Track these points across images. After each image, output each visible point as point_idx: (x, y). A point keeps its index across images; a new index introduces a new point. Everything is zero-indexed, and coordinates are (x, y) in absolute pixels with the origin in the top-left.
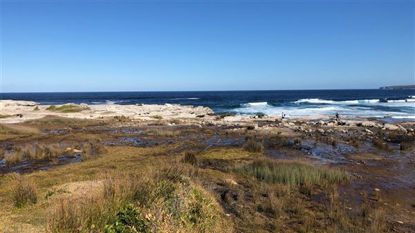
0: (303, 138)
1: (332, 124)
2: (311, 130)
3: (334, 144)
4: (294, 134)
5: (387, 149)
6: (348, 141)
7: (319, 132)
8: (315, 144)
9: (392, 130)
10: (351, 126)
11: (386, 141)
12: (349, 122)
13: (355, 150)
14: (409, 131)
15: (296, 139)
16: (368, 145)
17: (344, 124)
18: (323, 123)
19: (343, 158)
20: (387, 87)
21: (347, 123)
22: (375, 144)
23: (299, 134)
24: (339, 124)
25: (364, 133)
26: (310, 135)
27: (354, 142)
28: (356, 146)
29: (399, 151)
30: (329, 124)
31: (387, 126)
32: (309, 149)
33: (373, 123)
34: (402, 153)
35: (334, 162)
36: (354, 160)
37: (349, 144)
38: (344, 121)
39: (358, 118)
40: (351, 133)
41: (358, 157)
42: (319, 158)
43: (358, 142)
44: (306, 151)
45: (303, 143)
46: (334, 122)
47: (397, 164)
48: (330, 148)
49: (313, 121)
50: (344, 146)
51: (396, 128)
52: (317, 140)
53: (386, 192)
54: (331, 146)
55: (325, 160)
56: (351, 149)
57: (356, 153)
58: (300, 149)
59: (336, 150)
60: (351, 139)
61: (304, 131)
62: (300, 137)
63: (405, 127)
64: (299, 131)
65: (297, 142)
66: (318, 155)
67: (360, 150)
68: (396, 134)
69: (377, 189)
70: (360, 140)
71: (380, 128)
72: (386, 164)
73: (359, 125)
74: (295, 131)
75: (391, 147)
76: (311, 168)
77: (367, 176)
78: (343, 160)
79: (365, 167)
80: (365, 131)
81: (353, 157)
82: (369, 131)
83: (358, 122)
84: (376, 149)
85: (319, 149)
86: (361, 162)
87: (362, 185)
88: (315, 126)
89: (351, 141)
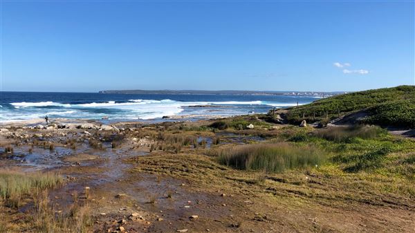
0: (17, 144)
1: (51, 127)
2: (27, 136)
3: (51, 149)
4: (7, 141)
5: (101, 149)
6: (66, 143)
7: (37, 137)
8: (30, 150)
9: (107, 131)
10: (71, 129)
11: (101, 141)
12: (69, 124)
13: (72, 152)
14: (121, 131)
15: (7, 147)
16: (85, 146)
17: (64, 127)
18: (42, 126)
19: (60, 161)
20: (105, 92)
21: (67, 126)
22: (91, 145)
23: (13, 141)
24: (59, 127)
25: (82, 135)
26: (26, 141)
27: (72, 145)
28: (74, 148)
29: (111, 149)
30: (48, 128)
31: (103, 127)
32: (22, 156)
33: (91, 125)
34: (113, 151)
35: (49, 167)
36: (70, 163)
37: (68, 147)
38: (64, 124)
39: (78, 120)
40: (70, 135)
41: (74, 159)
42: (33, 164)
43: (75, 144)
44: (19, 159)
45: (16, 151)
46: (54, 126)
47: (107, 161)
48: (47, 152)
49: (31, 125)
50: (61, 150)
51: (111, 128)
52: (33, 146)
53: (96, 189)
54: (48, 151)
55: (39, 166)
56: (68, 151)
57: (72, 155)
58: (12, 157)
59: (53, 155)
60: (69, 142)
61: (19, 138)
62: (12, 144)
63: (118, 127)
64: (13, 137)
65: (8, 150)
66: (33, 161)
67: (77, 152)
68: (111, 134)
69: (87, 188)
70: (78, 142)
71: (97, 129)
72: (98, 163)
73: (79, 127)
74: (8, 137)
75: (104, 146)
76: (20, 177)
77: (80, 177)
78: (59, 163)
79: (79, 167)
80: (83, 133)
81: (69, 159)
82: (87, 132)
83: (78, 125)
84: (92, 149)
85: (35, 155)
86: (77, 163)
87: (74, 186)
88: (33, 131)
89: (69, 144)
